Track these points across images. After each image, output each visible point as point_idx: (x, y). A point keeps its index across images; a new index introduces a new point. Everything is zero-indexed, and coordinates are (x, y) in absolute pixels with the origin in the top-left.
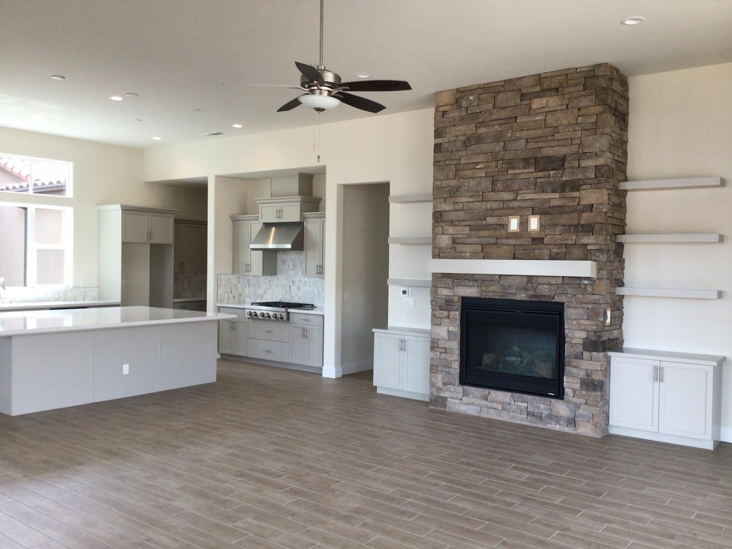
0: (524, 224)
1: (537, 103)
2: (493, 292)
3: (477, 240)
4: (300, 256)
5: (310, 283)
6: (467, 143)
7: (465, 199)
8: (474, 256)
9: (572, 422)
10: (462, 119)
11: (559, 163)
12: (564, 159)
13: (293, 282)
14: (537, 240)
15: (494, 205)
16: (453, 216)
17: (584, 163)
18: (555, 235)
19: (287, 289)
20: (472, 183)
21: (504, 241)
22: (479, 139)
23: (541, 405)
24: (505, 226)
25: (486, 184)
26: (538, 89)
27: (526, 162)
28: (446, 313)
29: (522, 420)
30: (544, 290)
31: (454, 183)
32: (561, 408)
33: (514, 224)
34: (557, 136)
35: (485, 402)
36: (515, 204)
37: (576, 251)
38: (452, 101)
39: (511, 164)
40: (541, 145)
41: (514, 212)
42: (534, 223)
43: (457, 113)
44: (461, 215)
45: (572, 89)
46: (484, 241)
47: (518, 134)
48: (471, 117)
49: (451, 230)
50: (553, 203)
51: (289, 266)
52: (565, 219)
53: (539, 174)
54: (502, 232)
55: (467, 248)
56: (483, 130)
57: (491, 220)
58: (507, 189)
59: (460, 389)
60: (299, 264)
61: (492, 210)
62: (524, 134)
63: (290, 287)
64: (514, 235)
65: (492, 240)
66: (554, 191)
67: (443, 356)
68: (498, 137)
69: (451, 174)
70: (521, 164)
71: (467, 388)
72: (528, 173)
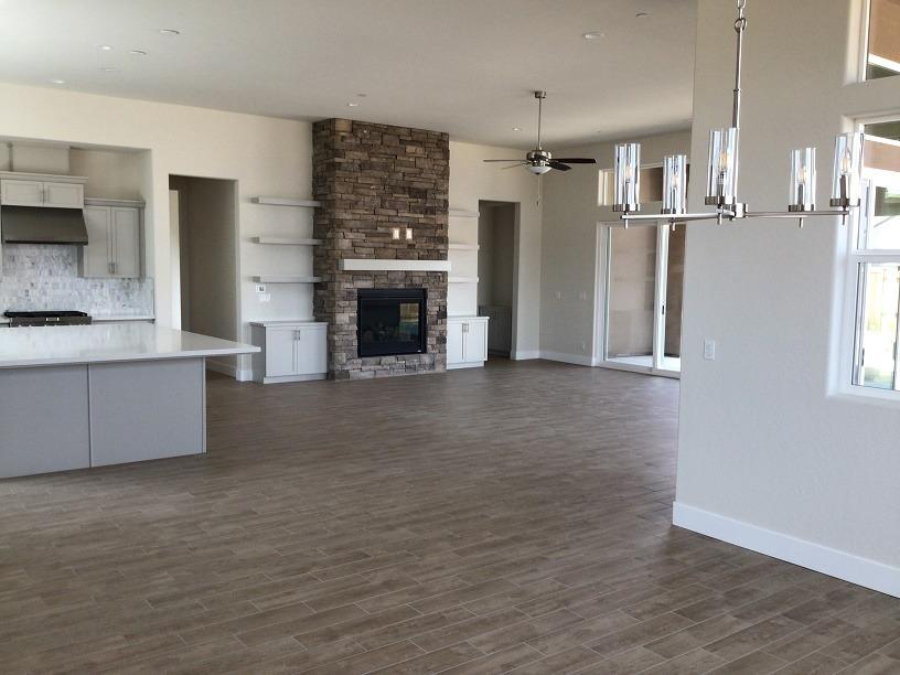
0: (403, 234)
1: (410, 149)
2: (382, 283)
3: (371, 245)
6: (362, 167)
7: (361, 212)
8: (369, 257)
9: (433, 365)
10: (357, 146)
11: (423, 194)
12: (426, 191)
14: (411, 246)
15: (384, 218)
16: (352, 224)
17: (438, 197)
18: (422, 244)
20: (367, 199)
21: (390, 246)
22: (372, 166)
23: (413, 360)
24: (391, 235)
25: (378, 201)
26: (410, 138)
27: (404, 190)
28: (347, 303)
29: (403, 373)
30: (417, 281)
31: (353, 197)
32: (426, 359)
33: (396, 234)
34: (423, 175)
35: (380, 367)
36: (397, 219)
37: (435, 255)
38: (349, 129)
39: (394, 189)
40: (412, 179)
41: (397, 225)
42: (409, 234)
43: (353, 141)
44: (358, 224)
45: (430, 145)
46: (377, 245)
47: (398, 168)
48: (362, 147)
49: (351, 236)
50: (421, 221)
52: (427, 233)
53: (411, 200)
54: (388, 239)
55: (363, 250)
56: (374, 160)
57: (380, 230)
58: (393, 208)
59: (360, 361)
61: (381, 222)
62: (403, 169)
64: (395, 242)
65: (382, 245)
66: (421, 213)
67: (346, 337)
68: (385, 167)
69: (350, 190)
70: (401, 191)
71: (364, 359)
72: (405, 198)
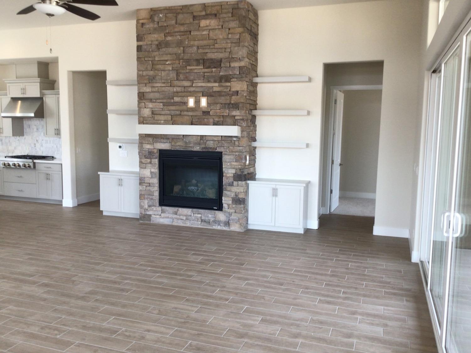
0: (197, 102)
1: (203, 23)
2: (179, 146)
3: (168, 112)
4: (41, 122)
5: (50, 141)
6: (159, 46)
7: (159, 85)
8: (166, 123)
9: (227, 224)
10: (155, 29)
11: (217, 63)
12: (221, 61)
13: (37, 141)
14: (206, 113)
15: (179, 89)
16: (151, 96)
17: (233, 65)
18: (217, 110)
19: (33, 146)
20: (163, 74)
21: (185, 113)
22: (167, 44)
23: (209, 215)
24: (186, 103)
25: (173, 75)
26: (204, 13)
27: (198, 62)
28: (149, 160)
29: (198, 225)
30: (211, 144)
31: (151, 73)
32: (221, 216)
33: (191, 102)
34: (217, 46)
35: (175, 216)
36: (192, 89)
37: (229, 120)
38: (148, 16)
39: (188, 62)
40: (207, 51)
41: (191, 94)
42: (204, 102)
43: (151, 25)
44: (157, 95)
45: (225, 15)
46: (173, 113)
47: (192, 43)
48: (161, 29)
49: (151, 105)
50: (215, 89)
51: (33, 129)
52: (222, 100)
53: (206, 70)
54: (184, 107)
55: (162, 118)
56: (169, 38)
57: (177, 99)
58: (186, 79)
59: (160, 208)
60: (41, 127)
61: (177, 92)
62: (196, 43)
63: (35, 144)
64: (192, 109)
65: (178, 113)
66: (215, 82)
67: (148, 188)
68: (179, 44)
69: (149, 67)
70: (195, 63)
71: (164, 208)
72: (199, 69)
